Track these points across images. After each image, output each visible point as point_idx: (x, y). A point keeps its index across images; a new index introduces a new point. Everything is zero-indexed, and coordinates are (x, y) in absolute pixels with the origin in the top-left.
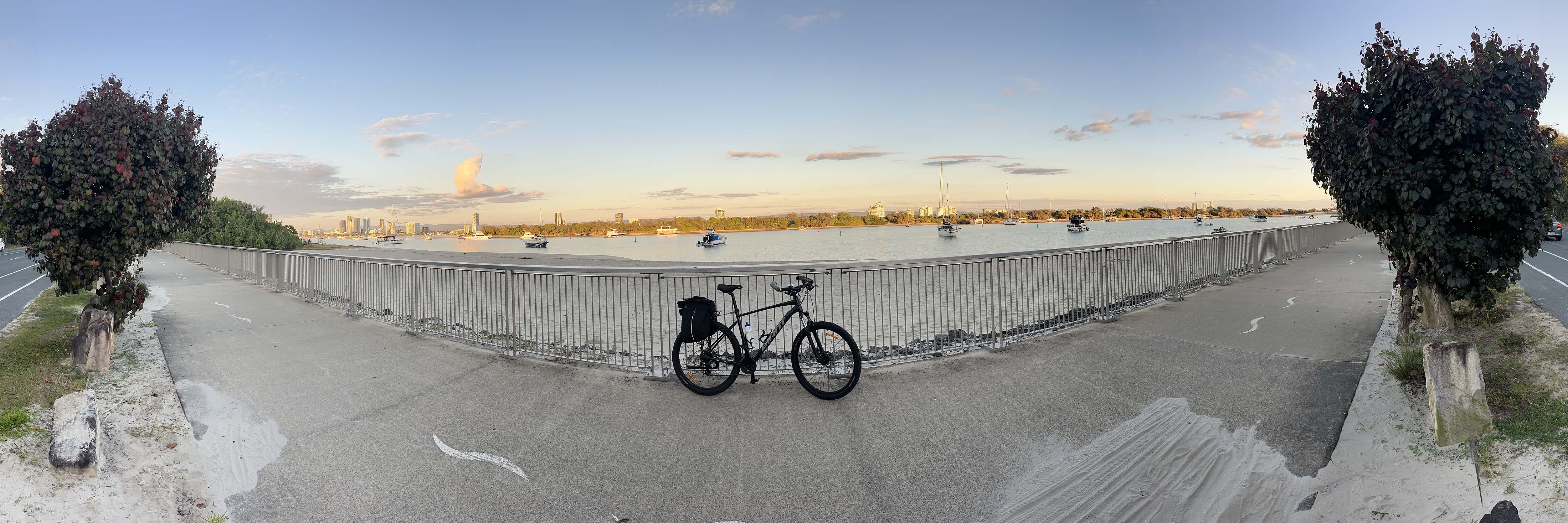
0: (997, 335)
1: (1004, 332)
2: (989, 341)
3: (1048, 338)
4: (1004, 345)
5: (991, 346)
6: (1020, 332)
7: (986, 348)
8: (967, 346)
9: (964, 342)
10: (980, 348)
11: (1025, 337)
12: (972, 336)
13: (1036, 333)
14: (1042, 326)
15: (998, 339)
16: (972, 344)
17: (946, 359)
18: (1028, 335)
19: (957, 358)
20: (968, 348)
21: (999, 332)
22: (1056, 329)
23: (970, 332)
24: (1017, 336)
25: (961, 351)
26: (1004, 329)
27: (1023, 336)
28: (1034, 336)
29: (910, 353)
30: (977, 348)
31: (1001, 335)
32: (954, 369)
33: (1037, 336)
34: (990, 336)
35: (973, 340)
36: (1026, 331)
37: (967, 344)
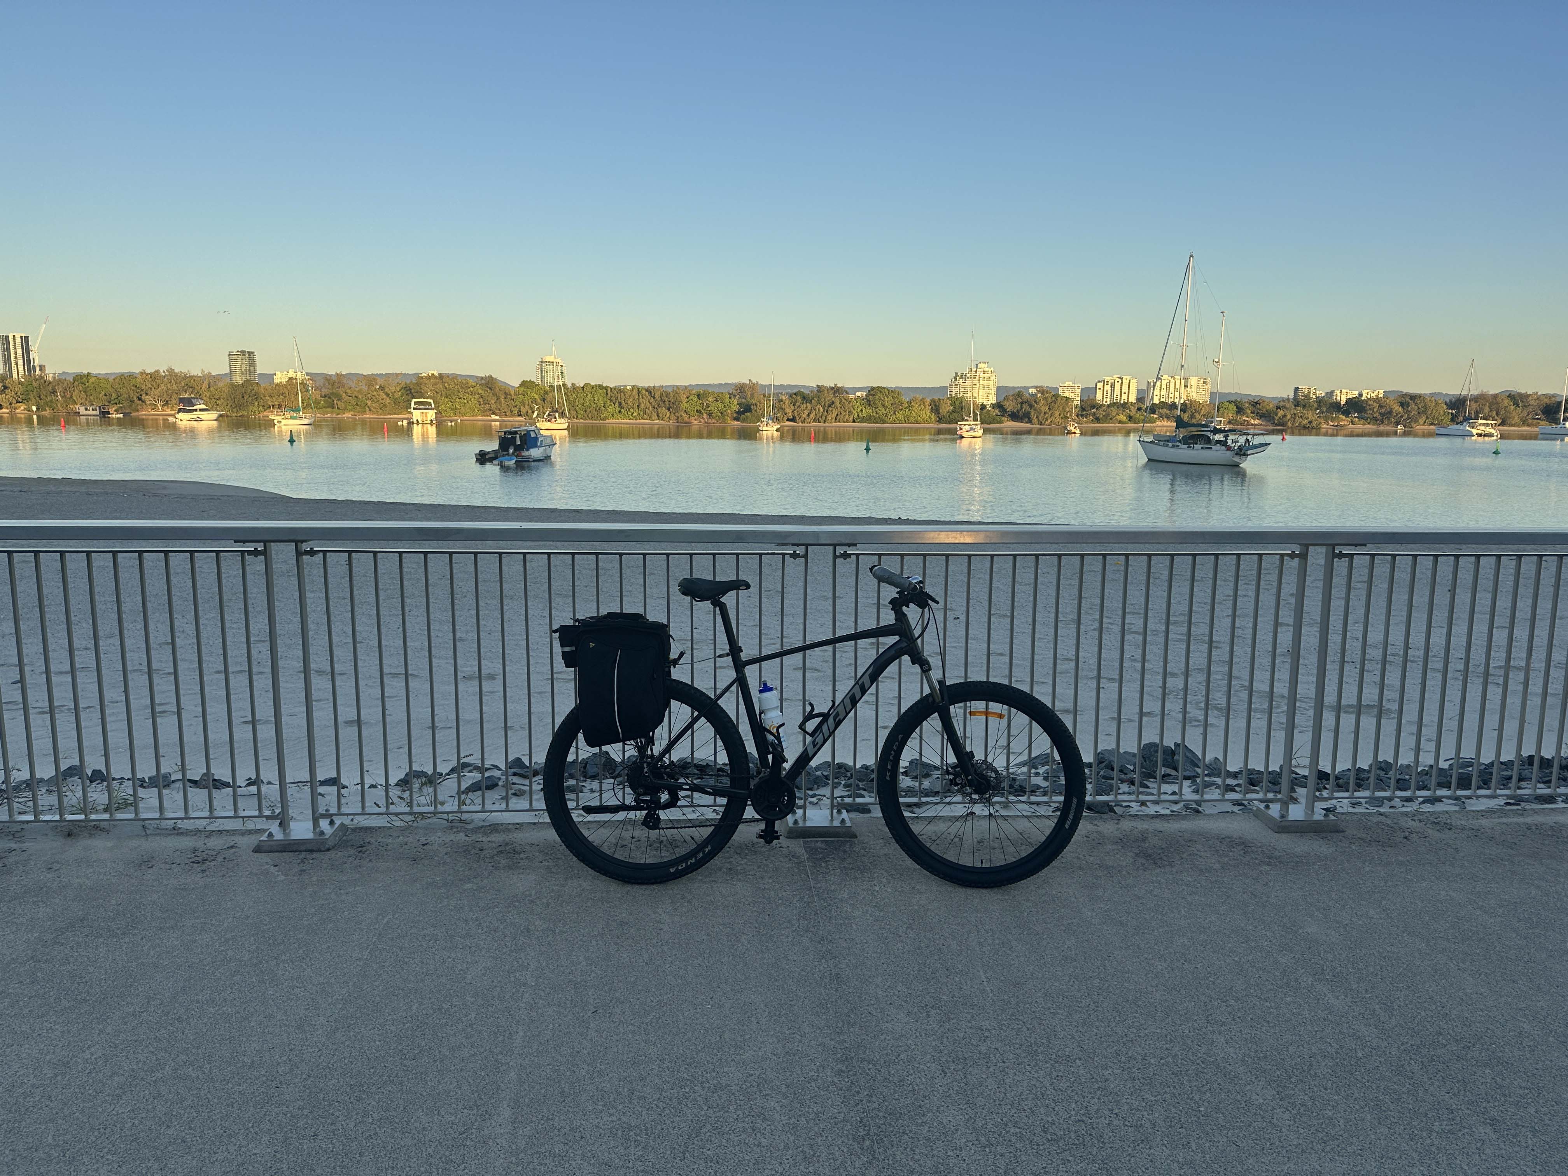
0: (1298, 781)
1: (1323, 776)
2: (1270, 795)
3: (1484, 822)
4: (1319, 815)
5: (1275, 810)
6: (1381, 783)
7: (1258, 815)
8: (1196, 797)
9: (1186, 783)
10: (1236, 809)
11: (1397, 802)
12: (1216, 769)
13: (1439, 800)
14: (1464, 782)
15: (1301, 792)
16: (1213, 794)
17: (1126, 825)
18: (1409, 800)
19: (1159, 825)
20: (1199, 803)
21: (1305, 772)
22: (1519, 800)
23: (1209, 758)
24: (1367, 793)
25: (1175, 808)
26: (1325, 766)
27: (1390, 799)
28: (1427, 807)
29: (1021, 790)
30: (1228, 807)
31: (1312, 782)
32: (1148, 856)
33: (1438, 807)
34: (1274, 780)
35: (1219, 781)
36: (1402, 785)
37: (1196, 791)
